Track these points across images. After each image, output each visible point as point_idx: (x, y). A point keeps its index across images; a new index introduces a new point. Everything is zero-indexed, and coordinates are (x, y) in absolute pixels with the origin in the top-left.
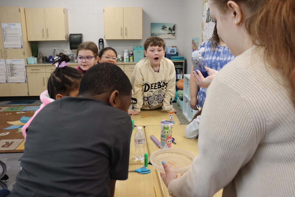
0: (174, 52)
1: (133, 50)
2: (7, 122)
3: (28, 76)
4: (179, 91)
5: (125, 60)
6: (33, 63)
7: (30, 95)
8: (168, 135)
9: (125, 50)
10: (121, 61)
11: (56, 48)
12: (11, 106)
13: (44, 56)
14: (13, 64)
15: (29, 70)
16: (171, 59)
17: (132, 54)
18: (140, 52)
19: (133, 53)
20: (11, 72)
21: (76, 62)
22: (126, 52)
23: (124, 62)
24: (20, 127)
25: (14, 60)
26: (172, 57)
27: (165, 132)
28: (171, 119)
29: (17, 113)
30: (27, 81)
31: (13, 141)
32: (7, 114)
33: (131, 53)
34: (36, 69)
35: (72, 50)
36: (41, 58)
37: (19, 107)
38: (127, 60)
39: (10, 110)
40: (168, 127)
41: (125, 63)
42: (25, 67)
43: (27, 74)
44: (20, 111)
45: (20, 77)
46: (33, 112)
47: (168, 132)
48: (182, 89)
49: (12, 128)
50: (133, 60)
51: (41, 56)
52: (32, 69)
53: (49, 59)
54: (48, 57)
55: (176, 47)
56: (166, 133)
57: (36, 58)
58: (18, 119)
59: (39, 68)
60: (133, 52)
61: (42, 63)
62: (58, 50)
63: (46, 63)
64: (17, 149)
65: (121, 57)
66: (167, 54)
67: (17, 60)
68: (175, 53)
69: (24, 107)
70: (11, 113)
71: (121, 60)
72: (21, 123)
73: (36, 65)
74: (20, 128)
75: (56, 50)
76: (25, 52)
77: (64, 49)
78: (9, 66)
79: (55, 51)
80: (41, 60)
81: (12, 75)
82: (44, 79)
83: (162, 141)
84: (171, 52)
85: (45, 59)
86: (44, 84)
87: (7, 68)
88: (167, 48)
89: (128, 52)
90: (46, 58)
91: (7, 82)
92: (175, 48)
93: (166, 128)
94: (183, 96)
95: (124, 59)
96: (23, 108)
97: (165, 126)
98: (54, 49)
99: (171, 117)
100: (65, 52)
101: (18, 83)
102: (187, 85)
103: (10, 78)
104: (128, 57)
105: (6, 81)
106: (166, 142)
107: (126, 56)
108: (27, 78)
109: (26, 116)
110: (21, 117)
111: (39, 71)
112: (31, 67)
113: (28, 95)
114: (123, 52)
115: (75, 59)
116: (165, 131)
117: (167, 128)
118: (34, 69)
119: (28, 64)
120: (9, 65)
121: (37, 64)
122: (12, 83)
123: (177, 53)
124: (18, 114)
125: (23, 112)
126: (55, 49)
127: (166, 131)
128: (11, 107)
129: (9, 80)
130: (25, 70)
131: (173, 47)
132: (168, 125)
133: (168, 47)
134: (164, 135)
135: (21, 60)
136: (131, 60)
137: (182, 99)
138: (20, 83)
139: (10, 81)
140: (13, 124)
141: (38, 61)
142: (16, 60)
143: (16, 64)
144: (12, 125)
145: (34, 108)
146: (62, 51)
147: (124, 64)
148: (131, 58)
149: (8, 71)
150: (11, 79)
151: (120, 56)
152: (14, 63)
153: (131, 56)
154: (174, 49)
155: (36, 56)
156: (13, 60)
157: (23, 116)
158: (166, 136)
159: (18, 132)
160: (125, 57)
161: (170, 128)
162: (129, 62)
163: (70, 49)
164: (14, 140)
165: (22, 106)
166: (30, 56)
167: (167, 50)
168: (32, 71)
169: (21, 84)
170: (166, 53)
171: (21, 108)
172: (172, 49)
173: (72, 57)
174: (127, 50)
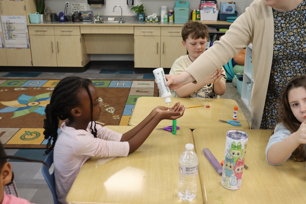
0: (232, 10)
1: (173, 6)
2: (1, 102)
3: (31, 40)
4: (237, 67)
5: (162, 21)
6: (37, 22)
7: (34, 65)
8: (239, 159)
9: (163, 7)
10: (157, 22)
11: (68, 2)
12: (8, 79)
13: (53, 12)
14: (10, 22)
15: (32, 31)
16: (228, 21)
17: (173, 13)
18: (184, 10)
19: (174, 11)
20: (8, 33)
21: (96, 22)
22: (164, 9)
23: (160, 24)
24: (16, 110)
25: (12, 17)
26: (228, 18)
27: (233, 154)
28: (235, 118)
29: (16, 89)
30: (29, 46)
31: (4, 131)
32: (2, 91)
33: (171, 11)
34: (41, 30)
35: (90, 5)
36: (49, 15)
37: (19, 81)
38: (165, 21)
39: (7, 85)
40: (239, 144)
41: (162, 24)
42: (27, 27)
43: (29, 37)
44: (19, 87)
45: (20, 41)
46: (36, 89)
47: (238, 154)
48: (243, 64)
49: (6, 112)
50: (174, 21)
51: (48, 12)
52: (37, 30)
53: (60, 17)
54: (58, 14)
55: (235, 3)
56: (236, 156)
57: (42, 15)
58: (15, 99)
59: (45, 29)
60: (173, 9)
61: (51, 22)
62: (72, 4)
63: (55, 22)
64: (8, 143)
65: (157, 17)
66: (221, 13)
67: (16, 17)
68: (233, 12)
69: (25, 81)
70: (7, 89)
71: (157, 20)
72: (19, 104)
73: (42, 24)
74: (16, 112)
75: (69, 5)
76: (26, 7)
77: (80, 4)
78: (5, 26)
79: (67, 6)
80: (49, 18)
81: (10, 38)
82: (52, 43)
83: (227, 167)
84: (227, 10)
85: (53, 16)
86: (53, 51)
87: (3, 28)
88: (222, 4)
89: (168, 9)
90: (55, 15)
91: (3, 47)
92: (233, 5)
93: (235, 147)
94: (244, 75)
95: (161, 19)
96: (23, 83)
97: (234, 142)
98: (66, 2)
99: (236, 115)
100: (81, 8)
101: (17, 48)
102: (250, 60)
103: (7, 41)
104: (166, 16)
105: (3, 45)
106: (234, 170)
107: (164, 14)
108: (30, 42)
109: (26, 94)
110: (20, 95)
111: (46, 33)
112: (35, 27)
113: (31, 66)
114: (160, 10)
115: (95, 18)
116: (234, 151)
117: (239, 147)
118: (39, 30)
119: (30, 23)
120: (5, 24)
121: (44, 23)
122: (10, 48)
123: (236, 12)
124: (16, 91)
125: (23, 89)
126: (67, 4)
127: (236, 152)
128: (9, 81)
129: (6, 44)
130: (27, 31)
131: (230, 3)
132: (240, 143)
133: (224, 3)
134: (231, 158)
135: (22, 17)
136: (171, 21)
137: (241, 79)
138: (21, 48)
139: (7, 46)
140: (8, 105)
141: (45, 20)
142: (14, 17)
143: (14, 23)
144: (6, 106)
145: (38, 83)
146: (77, 6)
147: (161, 27)
148: (171, 18)
149: (4, 32)
150: (9, 43)
151: (156, 15)
152: (12, 21)
153: (171, 16)
154: (231, 7)
155: (42, 13)
156: (10, 16)
157: (22, 94)
158: (235, 160)
159: (14, 117)
160: (162, 17)
161: (243, 148)
162: (168, 24)
163: (88, 3)
164: (7, 129)
165: (23, 79)
166: (33, 13)
167: (222, 7)
168: (35, 33)
169: (21, 50)
170: (219, 11)
171: (22, 82)
172: (229, 7)
173: (90, 15)
174: (165, 7)
